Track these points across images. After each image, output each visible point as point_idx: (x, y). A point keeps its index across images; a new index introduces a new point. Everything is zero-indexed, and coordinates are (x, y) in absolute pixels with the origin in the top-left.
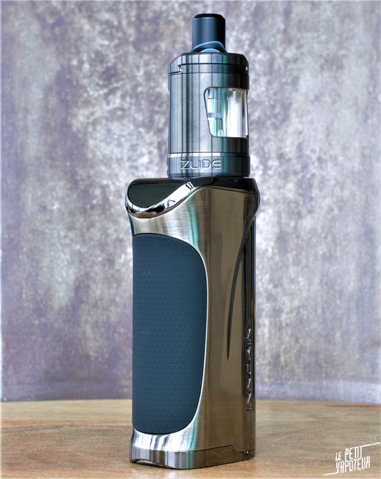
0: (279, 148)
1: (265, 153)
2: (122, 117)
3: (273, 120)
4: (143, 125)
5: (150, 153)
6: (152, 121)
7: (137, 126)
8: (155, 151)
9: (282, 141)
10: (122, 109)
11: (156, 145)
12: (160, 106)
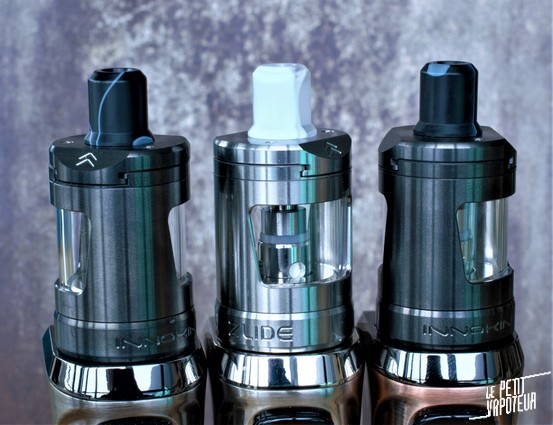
0: (383, 102)
1: (361, 109)
2: (155, 57)
3: (374, 59)
4: (186, 68)
5: (196, 111)
6: (197, 62)
7: (177, 70)
8: (204, 109)
9: (387, 90)
10: (154, 45)
11: (204, 98)
12: (209, 39)
